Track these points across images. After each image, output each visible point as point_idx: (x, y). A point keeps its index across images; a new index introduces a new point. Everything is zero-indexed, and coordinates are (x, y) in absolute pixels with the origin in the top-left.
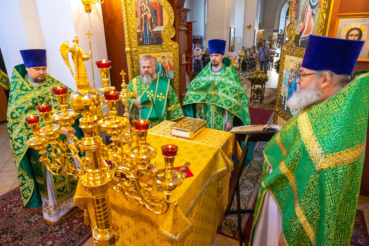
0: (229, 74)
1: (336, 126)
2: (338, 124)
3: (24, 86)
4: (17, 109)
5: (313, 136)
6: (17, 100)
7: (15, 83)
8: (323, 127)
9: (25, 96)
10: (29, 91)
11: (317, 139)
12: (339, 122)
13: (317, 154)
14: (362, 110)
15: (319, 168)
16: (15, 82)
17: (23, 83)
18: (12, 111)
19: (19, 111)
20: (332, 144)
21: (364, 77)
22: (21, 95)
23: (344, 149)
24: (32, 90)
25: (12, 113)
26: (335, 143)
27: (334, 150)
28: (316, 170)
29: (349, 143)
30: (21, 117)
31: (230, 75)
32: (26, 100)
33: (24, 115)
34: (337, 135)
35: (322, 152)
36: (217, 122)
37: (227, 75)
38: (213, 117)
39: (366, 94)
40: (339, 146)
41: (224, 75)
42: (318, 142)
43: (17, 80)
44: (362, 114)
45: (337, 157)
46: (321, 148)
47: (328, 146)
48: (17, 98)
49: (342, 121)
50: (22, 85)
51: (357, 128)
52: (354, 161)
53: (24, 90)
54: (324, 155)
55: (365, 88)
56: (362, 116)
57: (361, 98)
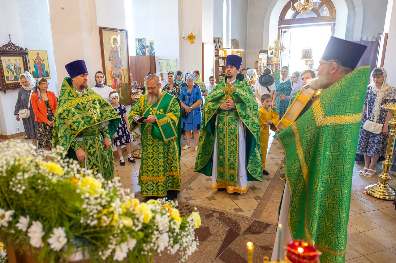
0: (242, 86)
1: (336, 98)
2: (338, 97)
3: (71, 93)
4: (64, 111)
5: (319, 104)
6: (65, 104)
7: (64, 91)
8: (327, 98)
9: (71, 101)
10: (75, 97)
11: (321, 106)
12: (338, 96)
13: (319, 115)
14: (358, 91)
15: (319, 124)
16: (64, 89)
17: (70, 91)
18: (60, 112)
19: (65, 113)
20: (331, 109)
21: (363, 68)
22: (68, 99)
23: (338, 114)
24: (77, 97)
25: (60, 114)
26: (333, 109)
27: (331, 114)
28: (317, 125)
29: (343, 111)
30: (68, 119)
31: (244, 86)
32: (72, 104)
33: (71, 118)
34: (335, 104)
35: (323, 114)
36: (231, 132)
37: (240, 87)
38: (227, 127)
39: (362, 81)
40: (335, 111)
41: (238, 87)
42: (322, 108)
43: (66, 88)
44: (357, 93)
45: (333, 118)
46: (323, 112)
47: (328, 110)
48: (65, 102)
49: (341, 96)
50: (70, 92)
51: (351, 102)
52: (344, 124)
53: (71, 96)
54: (324, 116)
55: (362, 76)
56: (357, 95)
57: (358, 82)
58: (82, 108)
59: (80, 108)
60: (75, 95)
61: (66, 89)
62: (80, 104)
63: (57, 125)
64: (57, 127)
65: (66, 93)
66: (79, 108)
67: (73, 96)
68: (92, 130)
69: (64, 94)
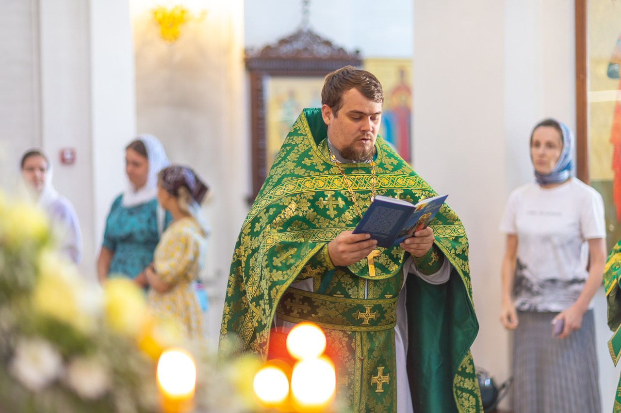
58: (331, 209)
59: (326, 209)
60: (319, 164)
61: (297, 145)
62: (329, 194)
63: (243, 259)
64: (243, 265)
65: (293, 156)
66: (322, 207)
67: (312, 168)
68: (348, 301)
69: (284, 159)
